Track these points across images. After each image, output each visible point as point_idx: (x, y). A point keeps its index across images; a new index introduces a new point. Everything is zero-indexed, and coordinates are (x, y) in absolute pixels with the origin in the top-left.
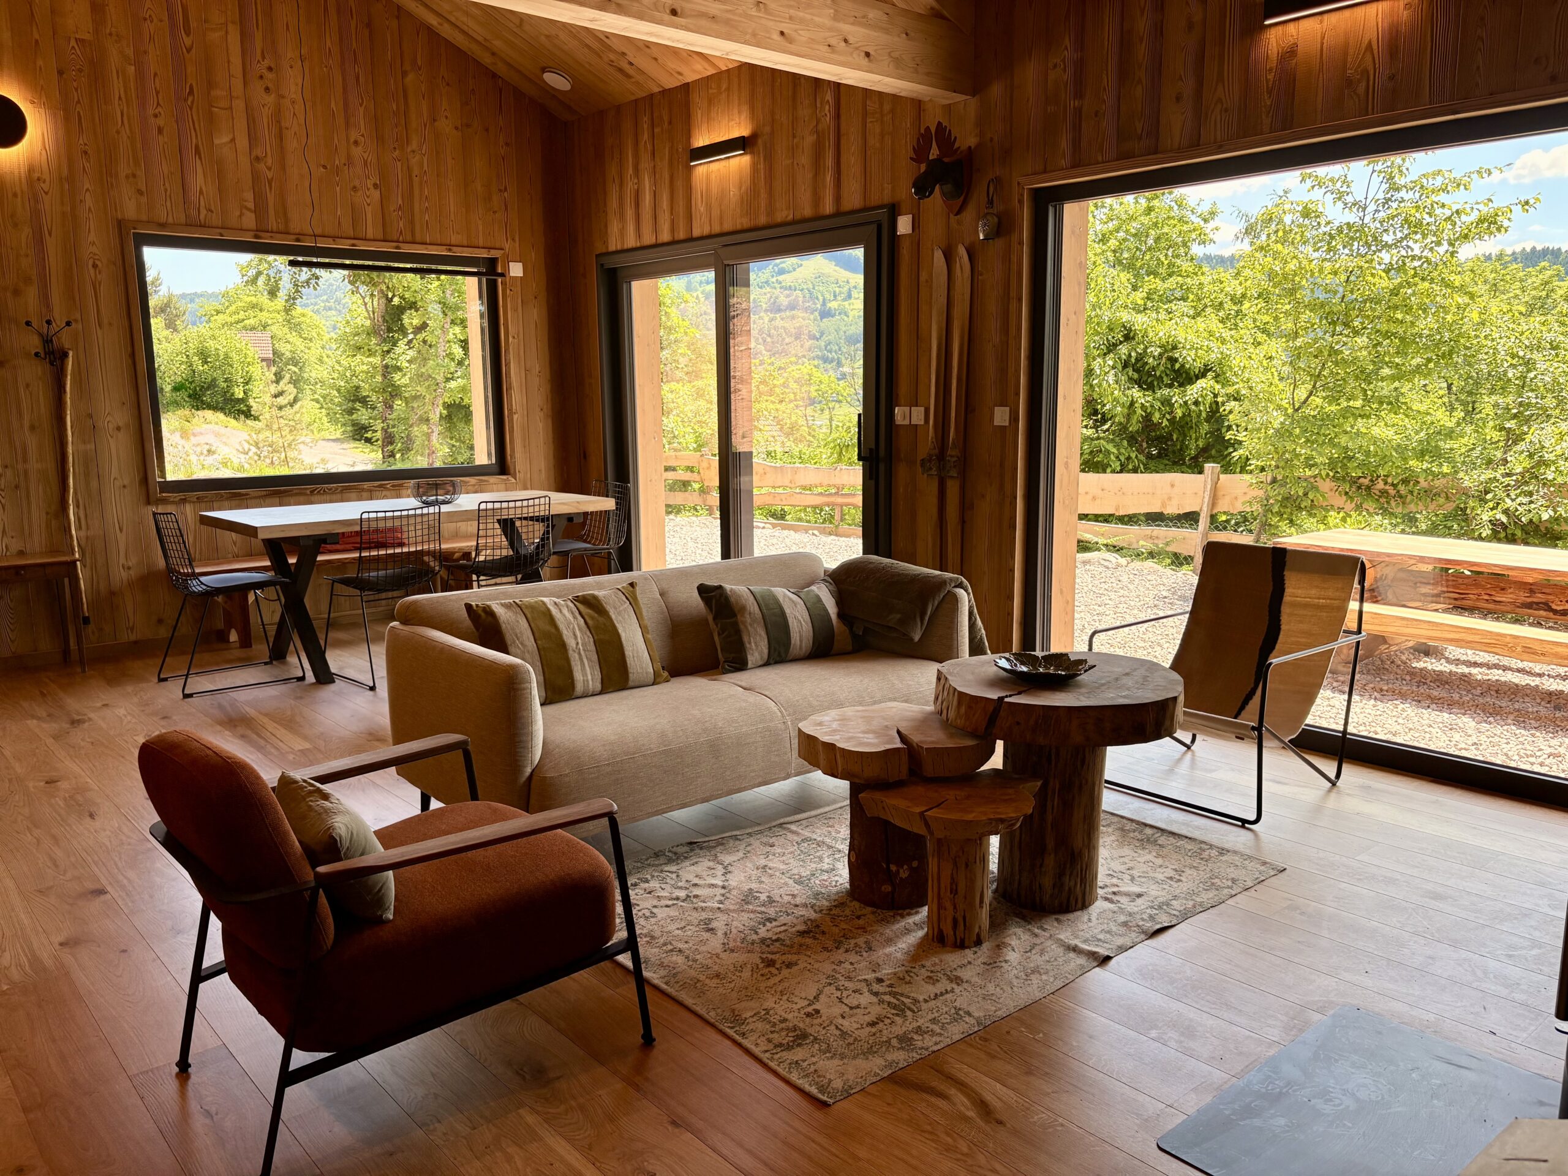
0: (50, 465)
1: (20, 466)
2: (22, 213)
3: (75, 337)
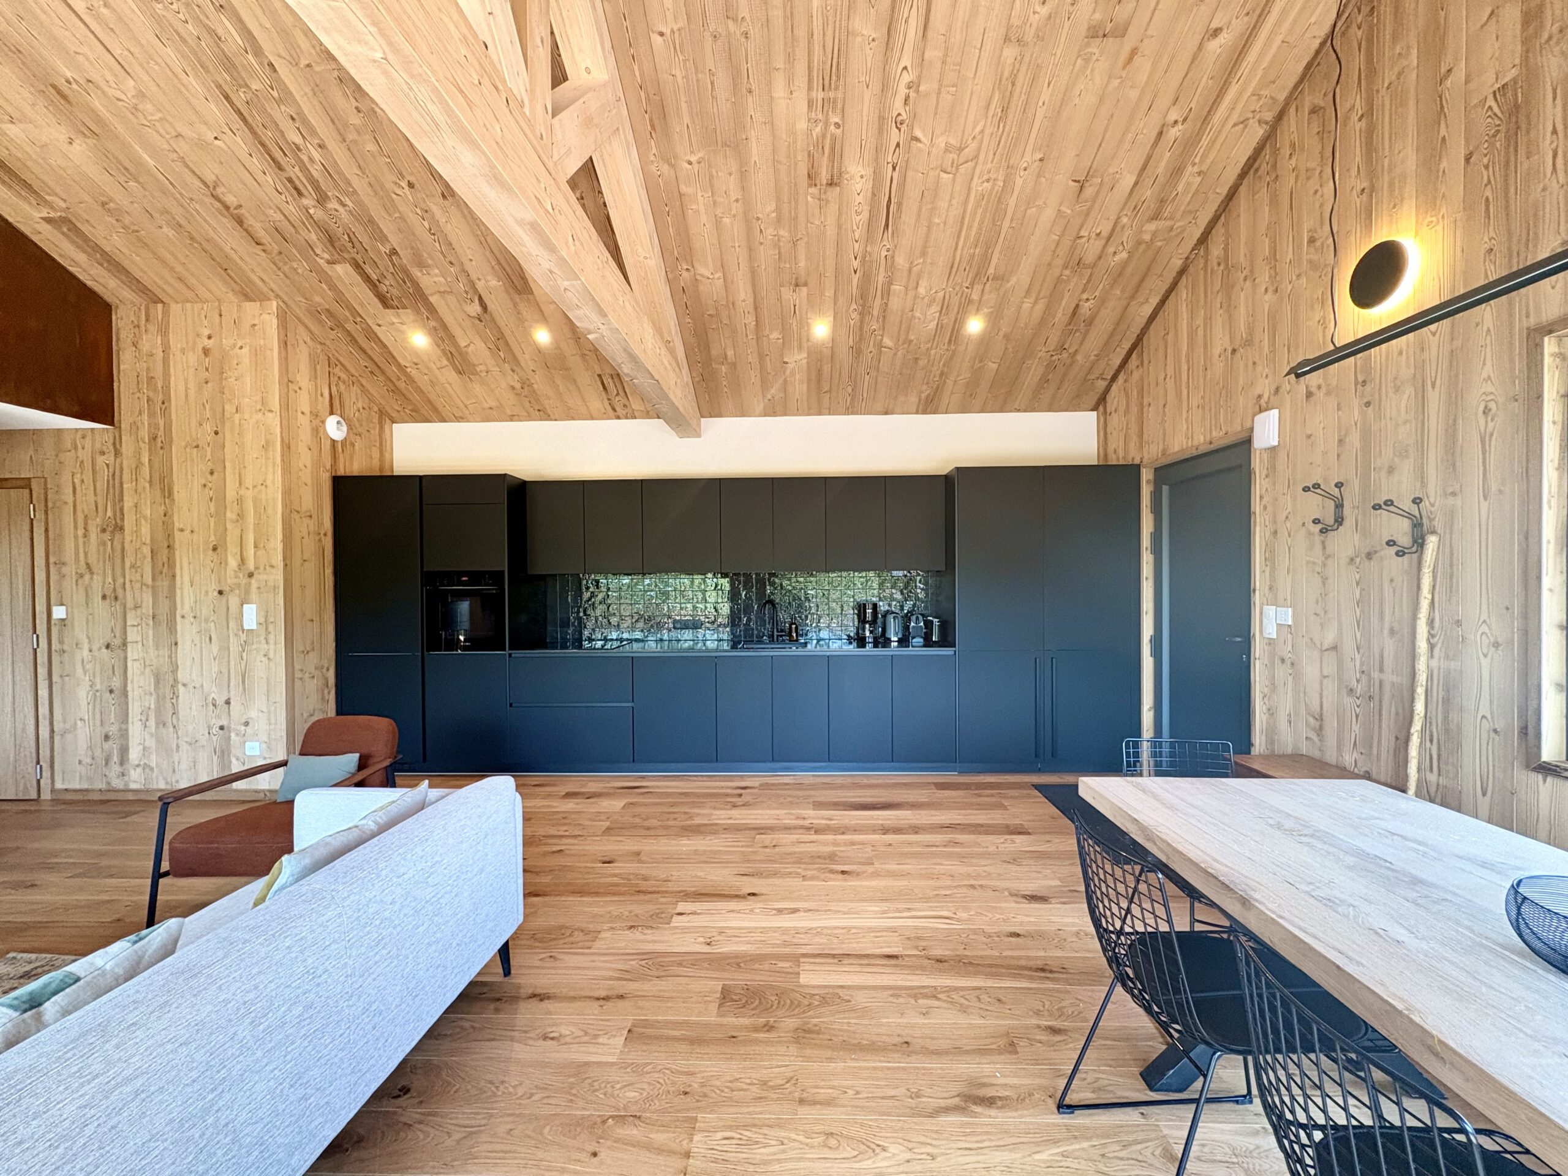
0: (1403, 680)
1: (1376, 675)
2: (1406, 373)
3: (1451, 515)
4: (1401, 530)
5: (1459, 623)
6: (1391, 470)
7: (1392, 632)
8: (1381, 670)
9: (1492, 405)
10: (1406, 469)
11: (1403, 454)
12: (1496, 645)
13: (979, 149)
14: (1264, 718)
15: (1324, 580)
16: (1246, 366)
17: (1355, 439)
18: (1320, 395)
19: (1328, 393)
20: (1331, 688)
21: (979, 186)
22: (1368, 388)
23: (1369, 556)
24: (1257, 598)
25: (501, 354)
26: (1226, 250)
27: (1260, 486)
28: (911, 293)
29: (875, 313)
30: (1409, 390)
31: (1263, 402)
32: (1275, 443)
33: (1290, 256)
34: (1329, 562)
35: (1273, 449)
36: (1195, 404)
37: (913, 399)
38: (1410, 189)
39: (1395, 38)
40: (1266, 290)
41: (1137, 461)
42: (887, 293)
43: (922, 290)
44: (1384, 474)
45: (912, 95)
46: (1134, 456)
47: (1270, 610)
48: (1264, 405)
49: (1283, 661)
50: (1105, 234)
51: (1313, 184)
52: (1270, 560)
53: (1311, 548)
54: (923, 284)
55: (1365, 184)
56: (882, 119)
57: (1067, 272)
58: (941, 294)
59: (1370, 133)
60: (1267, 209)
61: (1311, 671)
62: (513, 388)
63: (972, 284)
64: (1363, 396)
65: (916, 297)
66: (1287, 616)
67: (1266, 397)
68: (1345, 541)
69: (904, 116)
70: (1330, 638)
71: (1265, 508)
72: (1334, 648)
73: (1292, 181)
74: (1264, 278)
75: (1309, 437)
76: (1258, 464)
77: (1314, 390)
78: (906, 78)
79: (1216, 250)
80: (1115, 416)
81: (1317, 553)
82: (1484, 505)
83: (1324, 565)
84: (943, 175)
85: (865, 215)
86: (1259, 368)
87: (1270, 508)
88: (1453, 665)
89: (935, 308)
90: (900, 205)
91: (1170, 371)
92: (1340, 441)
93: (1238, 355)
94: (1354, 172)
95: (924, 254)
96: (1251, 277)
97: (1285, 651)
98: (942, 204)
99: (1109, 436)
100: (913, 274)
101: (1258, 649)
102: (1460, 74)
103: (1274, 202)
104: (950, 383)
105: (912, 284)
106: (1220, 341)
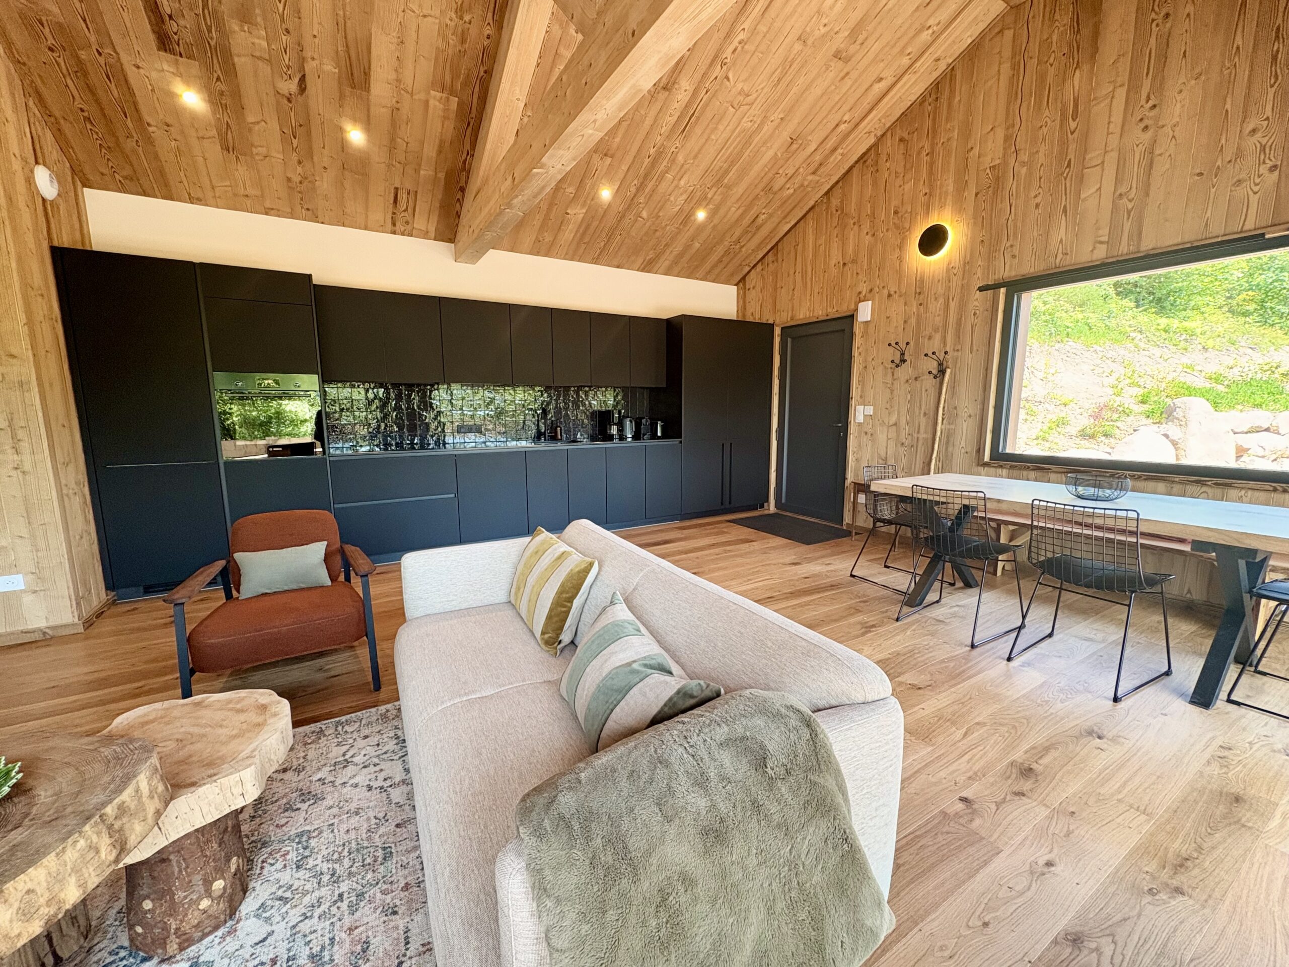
0: (930, 436)
1: (915, 435)
2: (941, 290)
3: (956, 360)
4: (933, 366)
5: (955, 408)
6: (930, 338)
7: (925, 414)
8: (918, 432)
9: (977, 312)
10: (938, 337)
11: (936, 330)
12: (970, 416)
13: (756, 99)
14: (853, 464)
15: (892, 391)
16: (852, 275)
17: (913, 321)
18: (896, 296)
19: (900, 296)
20: (892, 444)
21: (745, 124)
22: (922, 297)
23: (916, 379)
24: (853, 402)
25: (295, 142)
26: (842, 202)
27: (858, 341)
28: (676, 182)
29: (647, 191)
30: (941, 300)
31: (861, 296)
32: (869, 319)
33: (883, 217)
34: (895, 382)
35: (867, 322)
36: (816, 291)
37: (640, 261)
38: (949, 200)
39: (948, 119)
40: (867, 233)
41: (771, 322)
42: (662, 177)
43: (682, 183)
44: (926, 340)
45: (739, 48)
46: (768, 318)
47: (860, 408)
48: (862, 298)
49: (866, 433)
50: (789, 176)
51: (899, 181)
52: (861, 382)
53: (885, 375)
54: (685, 178)
55: (927, 191)
56: (716, 57)
57: (762, 193)
58: (692, 188)
59: (931, 164)
60: (870, 187)
61: (882, 437)
62: (289, 180)
63: (712, 186)
64: (918, 300)
65: (677, 186)
66: (870, 410)
67: (864, 293)
68: (905, 371)
69: (728, 61)
70: (893, 420)
71: (860, 354)
72: (895, 424)
73: (886, 176)
74: (866, 227)
75: (888, 318)
76: (858, 329)
77: (892, 293)
78: (742, 36)
79: (835, 202)
80: (753, 292)
81: (889, 379)
82: (970, 356)
83: (892, 384)
84: (730, 108)
85: (675, 118)
86: (860, 277)
87: (863, 354)
88: (952, 427)
89: (684, 197)
90: (698, 118)
91: (799, 269)
92: (905, 322)
93: (847, 268)
94: (922, 182)
95: (695, 157)
96: (858, 223)
97: (868, 429)
98: (721, 127)
99: (747, 304)
100: (683, 170)
101: (853, 429)
102: (976, 151)
103: (875, 183)
104: (668, 251)
105: (678, 177)
106: (836, 256)
